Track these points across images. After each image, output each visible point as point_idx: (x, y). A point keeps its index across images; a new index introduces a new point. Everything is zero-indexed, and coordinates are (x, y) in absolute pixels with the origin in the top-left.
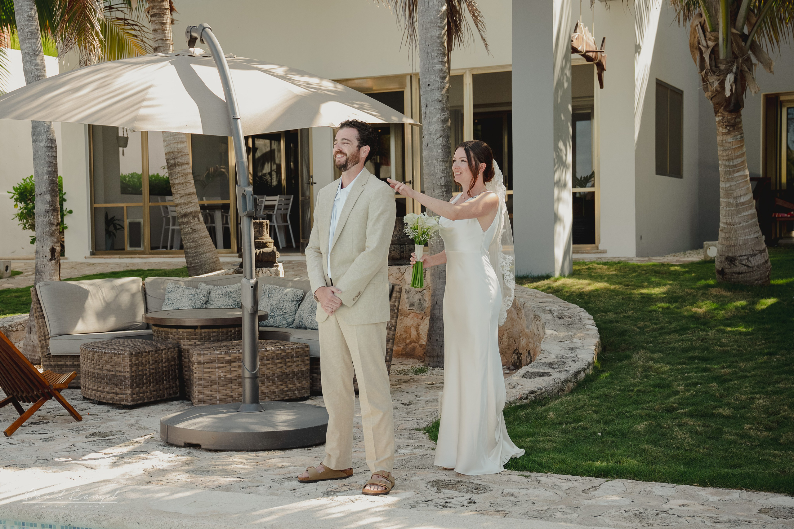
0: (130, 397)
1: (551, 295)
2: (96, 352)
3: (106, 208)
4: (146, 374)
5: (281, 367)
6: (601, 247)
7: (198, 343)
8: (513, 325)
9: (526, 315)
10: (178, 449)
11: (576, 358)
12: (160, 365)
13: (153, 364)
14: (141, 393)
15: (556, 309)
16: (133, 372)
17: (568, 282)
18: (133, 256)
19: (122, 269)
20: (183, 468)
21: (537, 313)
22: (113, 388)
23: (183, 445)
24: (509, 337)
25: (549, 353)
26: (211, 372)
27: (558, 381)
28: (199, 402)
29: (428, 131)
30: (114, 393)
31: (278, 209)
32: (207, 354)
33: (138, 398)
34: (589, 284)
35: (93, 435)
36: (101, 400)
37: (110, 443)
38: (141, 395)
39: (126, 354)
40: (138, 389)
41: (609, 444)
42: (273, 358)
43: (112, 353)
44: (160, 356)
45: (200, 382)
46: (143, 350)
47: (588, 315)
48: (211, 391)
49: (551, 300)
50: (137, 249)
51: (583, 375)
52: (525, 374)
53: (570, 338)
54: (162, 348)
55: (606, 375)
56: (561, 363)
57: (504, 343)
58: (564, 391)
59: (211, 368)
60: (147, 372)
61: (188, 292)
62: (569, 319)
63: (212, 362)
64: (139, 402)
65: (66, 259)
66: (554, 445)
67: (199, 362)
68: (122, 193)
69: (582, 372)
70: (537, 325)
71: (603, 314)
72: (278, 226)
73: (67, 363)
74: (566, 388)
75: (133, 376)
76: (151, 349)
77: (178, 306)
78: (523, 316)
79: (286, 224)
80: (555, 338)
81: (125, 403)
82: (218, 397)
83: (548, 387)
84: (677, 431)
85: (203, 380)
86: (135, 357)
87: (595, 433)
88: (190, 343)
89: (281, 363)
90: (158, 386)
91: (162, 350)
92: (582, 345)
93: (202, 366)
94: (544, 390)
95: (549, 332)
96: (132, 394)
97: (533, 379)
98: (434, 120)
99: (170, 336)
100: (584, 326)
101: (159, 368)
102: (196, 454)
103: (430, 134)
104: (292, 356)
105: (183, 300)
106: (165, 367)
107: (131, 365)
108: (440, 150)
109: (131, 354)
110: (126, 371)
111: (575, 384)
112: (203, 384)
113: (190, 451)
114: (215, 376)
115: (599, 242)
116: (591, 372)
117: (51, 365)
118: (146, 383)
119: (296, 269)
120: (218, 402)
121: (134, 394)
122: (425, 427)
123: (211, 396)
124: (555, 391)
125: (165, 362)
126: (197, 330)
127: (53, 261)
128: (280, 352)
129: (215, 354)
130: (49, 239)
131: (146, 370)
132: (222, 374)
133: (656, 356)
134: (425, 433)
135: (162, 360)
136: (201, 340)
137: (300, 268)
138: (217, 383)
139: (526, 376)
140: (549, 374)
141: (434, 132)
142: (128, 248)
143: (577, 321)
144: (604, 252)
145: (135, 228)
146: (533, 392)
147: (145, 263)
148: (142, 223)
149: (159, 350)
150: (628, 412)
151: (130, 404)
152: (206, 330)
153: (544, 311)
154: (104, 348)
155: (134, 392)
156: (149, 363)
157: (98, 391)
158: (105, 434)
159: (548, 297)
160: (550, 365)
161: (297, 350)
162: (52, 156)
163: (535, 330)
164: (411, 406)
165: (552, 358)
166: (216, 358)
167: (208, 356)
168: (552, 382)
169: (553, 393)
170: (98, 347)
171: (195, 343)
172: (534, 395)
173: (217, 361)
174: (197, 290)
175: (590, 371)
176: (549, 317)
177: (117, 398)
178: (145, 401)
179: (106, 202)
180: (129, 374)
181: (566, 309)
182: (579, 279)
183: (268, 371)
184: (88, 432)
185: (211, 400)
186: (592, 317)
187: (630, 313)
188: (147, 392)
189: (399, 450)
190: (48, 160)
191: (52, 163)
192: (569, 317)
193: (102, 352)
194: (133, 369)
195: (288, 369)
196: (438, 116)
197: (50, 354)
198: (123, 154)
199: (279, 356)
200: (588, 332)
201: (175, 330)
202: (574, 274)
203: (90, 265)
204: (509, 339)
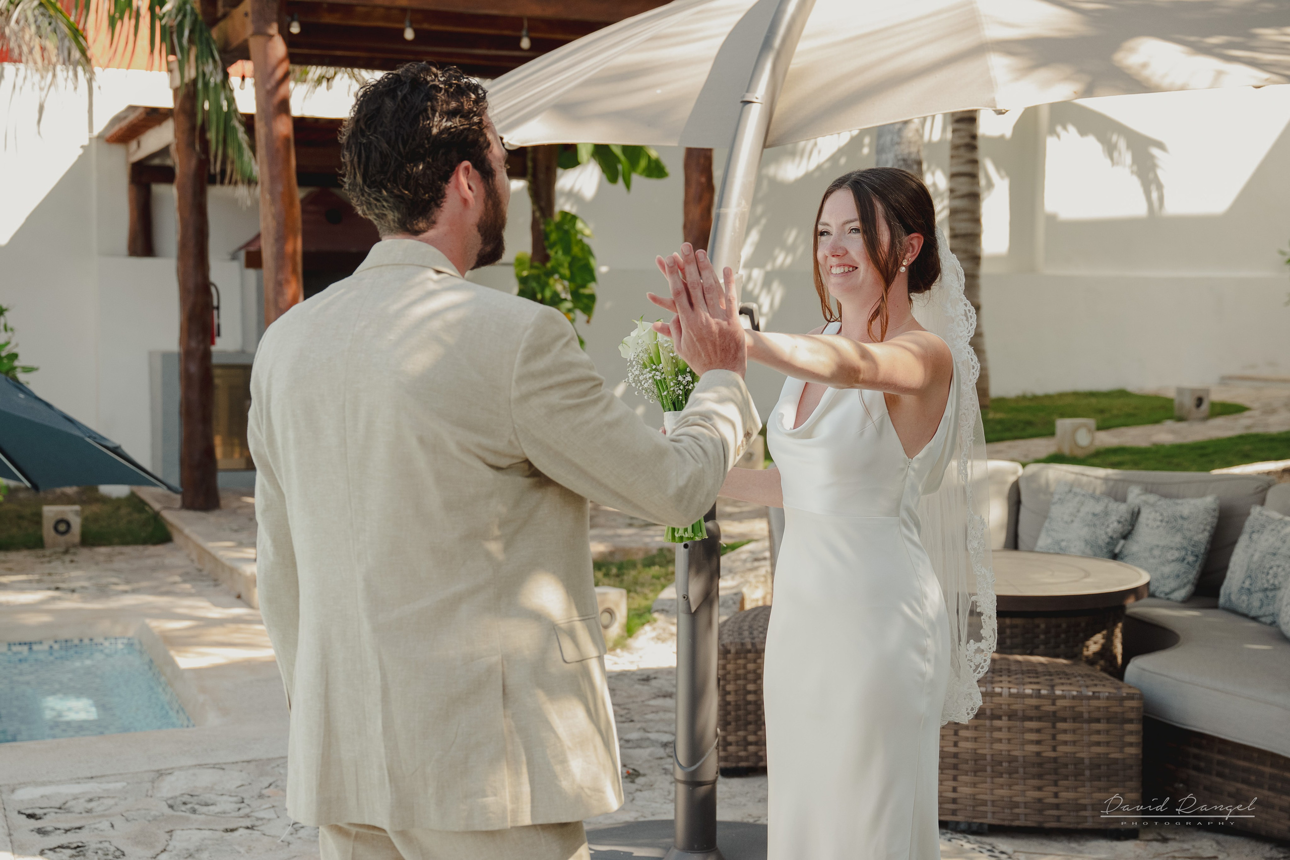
5: (1038, 742)
14: (751, 744)
33: (742, 754)
40: (741, 733)
42: (1012, 716)
75: (729, 703)
86: (736, 659)
89: (1038, 731)
104: (1077, 718)
121: (730, 744)
128: (1034, 702)
155: (730, 738)
161: (1095, 703)
183: (997, 746)
195: (1062, 749)
199: (1033, 713)
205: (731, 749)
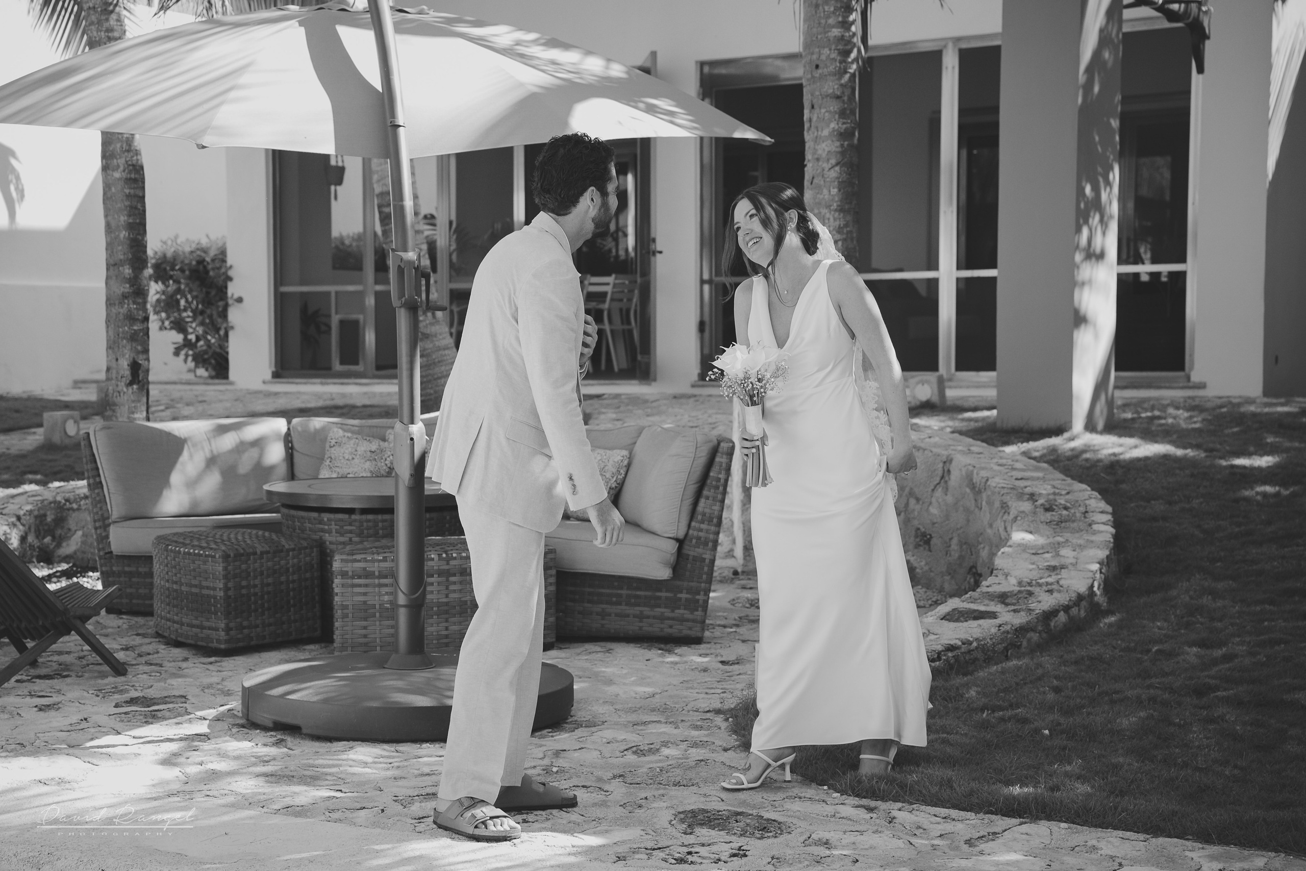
0: (223, 633)
1: (1045, 465)
2: (171, 550)
3: (302, 294)
4: (255, 594)
6: (1195, 377)
7: (356, 539)
8: (968, 521)
9: (988, 503)
10: (263, 733)
11: (1055, 587)
12: (283, 579)
13: (268, 576)
14: (244, 628)
15: (1044, 492)
16: (230, 589)
17: (1095, 442)
18: (346, 381)
19: (320, 403)
20: (252, 769)
21: (1006, 498)
22: (196, 618)
23: (271, 725)
24: (961, 544)
25: (1007, 575)
26: (365, 594)
27: (1008, 628)
28: (343, 648)
29: (814, 154)
30: (198, 627)
31: (612, 300)
32: (359, 561)
33: (240, 636)
34: (1136, 447)
35: (132, 701)
36: (179, 639)
37: (152, 718)
38: (246, 631)
39: (217, 556)
40: (238, 620)
41: (1056, 752)
43: (195, 554)
44: (283, 562)
45: (345, 611)
46: (251, 550)
47: (1103, 505)
48: (365, 628)
49: (1040, 475)
50: (353, 368)
51: (1062, 617)
52: (948, 614)
53: (1055, 548)
54: (287, 547)
55: (1112, 619)
56: (1024, 595)
57: (953, 553)
58: (1019, 647)
59: (366, 586)
60: (257, 590)
61: (365, 447)
62: (1065, 512)
63: (368, 575)
64: (241, 644)
65: (232, 383)
66: (949, 750)
67: (344, 574)
68: (334, 268)
69: (1062, 613)
70: (1005, 521)
71: (1142, 503)
72: (612, 331)
73: (141, 570)
74: (1025, 643)
75: (229, 597)
76: (267, 548)
77: (345, 471)
78: (984, 503)
79: (626, 327)
80: (1023, 547)
81: (215, 645)
82: (378, 640)
83: (984, 639)
84: (1195, 732)
85: (350, 607)
86: (234, 561)
87: (1037, 731)
88: (341, 539)
90: (278, 615)
91: (288, 551)
92: (1074, 561)
93: (349, 581)
94: (975, 644)
95: (1019, 536)
96: (228, 629)
97: (961, 624)
98: (826, 132)
99: (308, 525)
100: (1090, 525)
101: (282, 583)
102: (290, 744)
103: (818, 160)
105: (356, 461)
106: (294, 581)
107: (226, 577)
108: (836, 190)
109: (226, 557)
110: (217, 588)
111: (1044, 635)
112: (350, 615)
113: (283, 737)
114: (372, 600)
115: (1192, 368)
116: (1083, 614)
117: (114, 573)
118: (256, 610)
119: (622, 409)
120: (378, 648)
121: (231, 629)
122: (732, 706)
123: (365, 636)
124: (1000, 647)
125: (294, 573)
126: (353, 517)
127: (135, 387)
129: (373, 561)
130: (129, 347)
131: (255, 586)
132: (386, 598)
133: (1220, 585)
134: (727, 720)
135: (288, 569)
136: (360, 535)
137: (630, 407)
138: (378, 615)
139: (948, 617)
140: (993, 615)
141: (824, 155)
142: (337, 367)
143: (1078, 515)
144: (1202, 386)
145: (351, 330)
146: (951, 648)
147: (365, 393)
148: (361, 321)
149: (282, 551)
150: (1117, 692)
151: (223, 646)
152: (370, 517)
153: (1020, 496)
154: (185, 545)
155: (232, 625)
156: (262, 573)
157: (174, 622)
158: (153, 701)
159: (1037, 469)
160: (1003, 598)
162: (136, 196)
163: (1001, 530)
164: (736, 666)
165: (1010, 585)
166: (375, 568)
167: (362, 565)
168: (994, 630)
169: (994, 651)
170: (176, 542)
171: (350, 539)
172: (955, 653)
173: (377, 573)
174: (382, 443)
175: (1080, 612)
176: (1026, 506)
177: (203, 635)
178: (253, 643)
179: (302, 283)
180: (222, 594)
181: (1064, 492)
182: (1120, 436)
184: (126, 695)
185: (366, 644)
186: (1109, 509)
187: (1195, 503)
188: (257, 626)
189: (663, 749)
190: (127, 203)
191: (136, 208)
192: (1066, 508)
193: (179, 552)
194: (230, 585)
196: (833, 125)
197: (111, 552)
198: (336, 198)
200: (1093, 538)
201: (315, 515)
202: (1113, 427)
203: (269, 395)
204: (961, 547)
205: (232, 633)
